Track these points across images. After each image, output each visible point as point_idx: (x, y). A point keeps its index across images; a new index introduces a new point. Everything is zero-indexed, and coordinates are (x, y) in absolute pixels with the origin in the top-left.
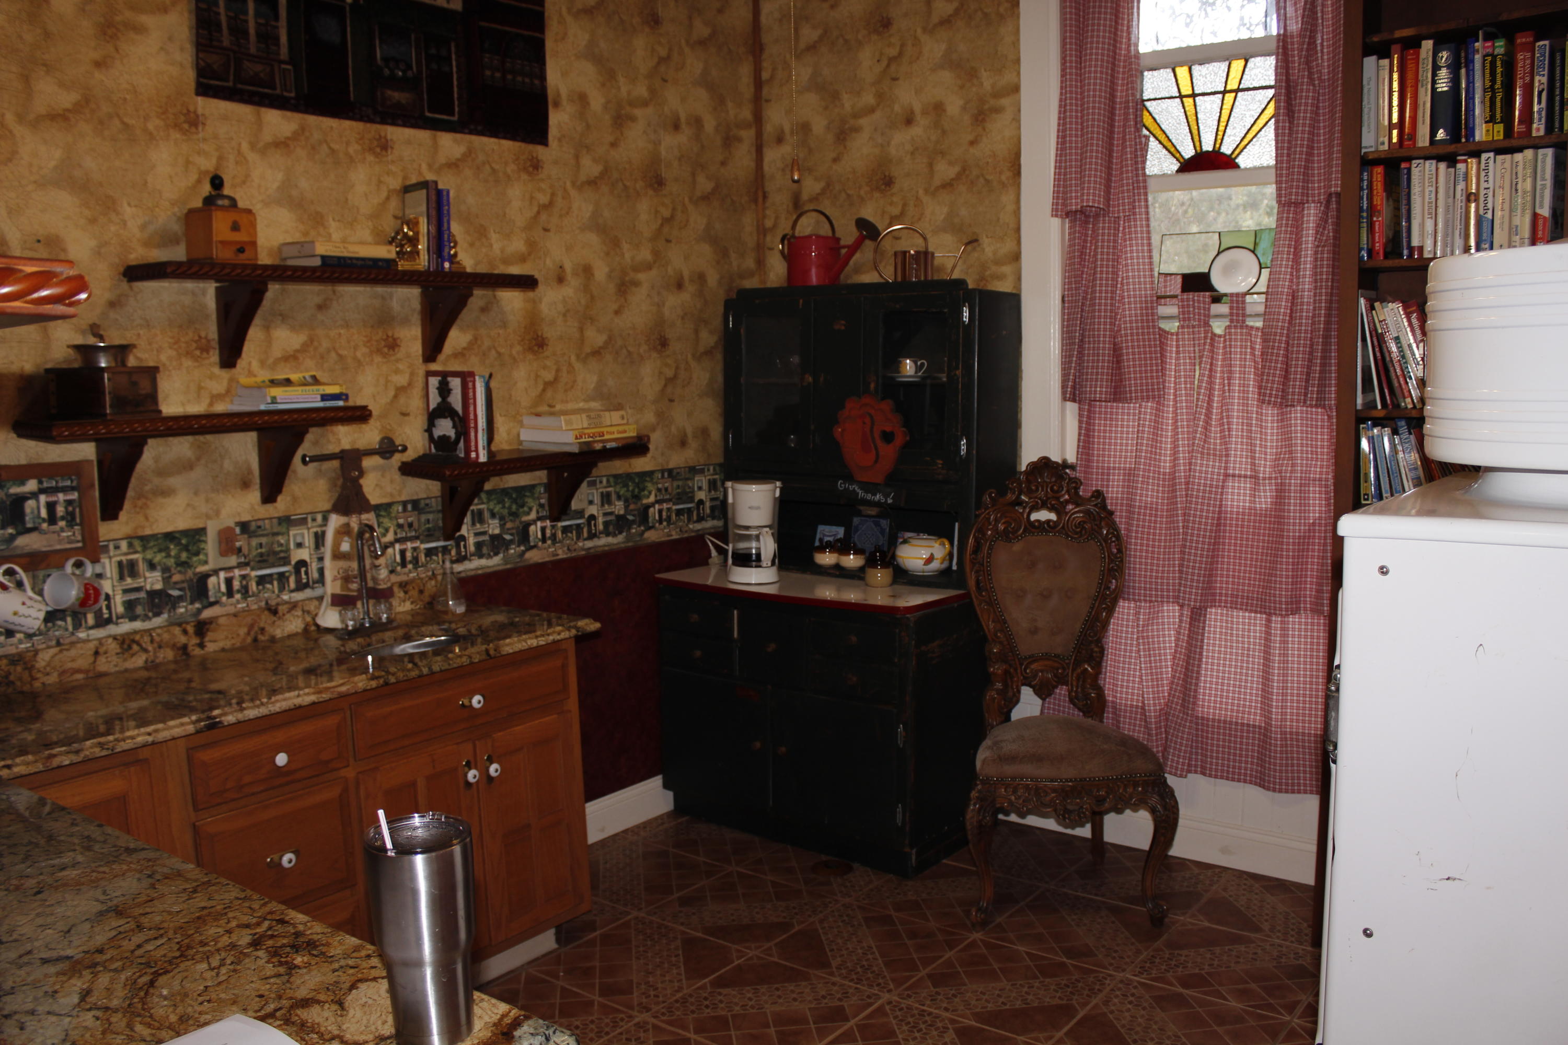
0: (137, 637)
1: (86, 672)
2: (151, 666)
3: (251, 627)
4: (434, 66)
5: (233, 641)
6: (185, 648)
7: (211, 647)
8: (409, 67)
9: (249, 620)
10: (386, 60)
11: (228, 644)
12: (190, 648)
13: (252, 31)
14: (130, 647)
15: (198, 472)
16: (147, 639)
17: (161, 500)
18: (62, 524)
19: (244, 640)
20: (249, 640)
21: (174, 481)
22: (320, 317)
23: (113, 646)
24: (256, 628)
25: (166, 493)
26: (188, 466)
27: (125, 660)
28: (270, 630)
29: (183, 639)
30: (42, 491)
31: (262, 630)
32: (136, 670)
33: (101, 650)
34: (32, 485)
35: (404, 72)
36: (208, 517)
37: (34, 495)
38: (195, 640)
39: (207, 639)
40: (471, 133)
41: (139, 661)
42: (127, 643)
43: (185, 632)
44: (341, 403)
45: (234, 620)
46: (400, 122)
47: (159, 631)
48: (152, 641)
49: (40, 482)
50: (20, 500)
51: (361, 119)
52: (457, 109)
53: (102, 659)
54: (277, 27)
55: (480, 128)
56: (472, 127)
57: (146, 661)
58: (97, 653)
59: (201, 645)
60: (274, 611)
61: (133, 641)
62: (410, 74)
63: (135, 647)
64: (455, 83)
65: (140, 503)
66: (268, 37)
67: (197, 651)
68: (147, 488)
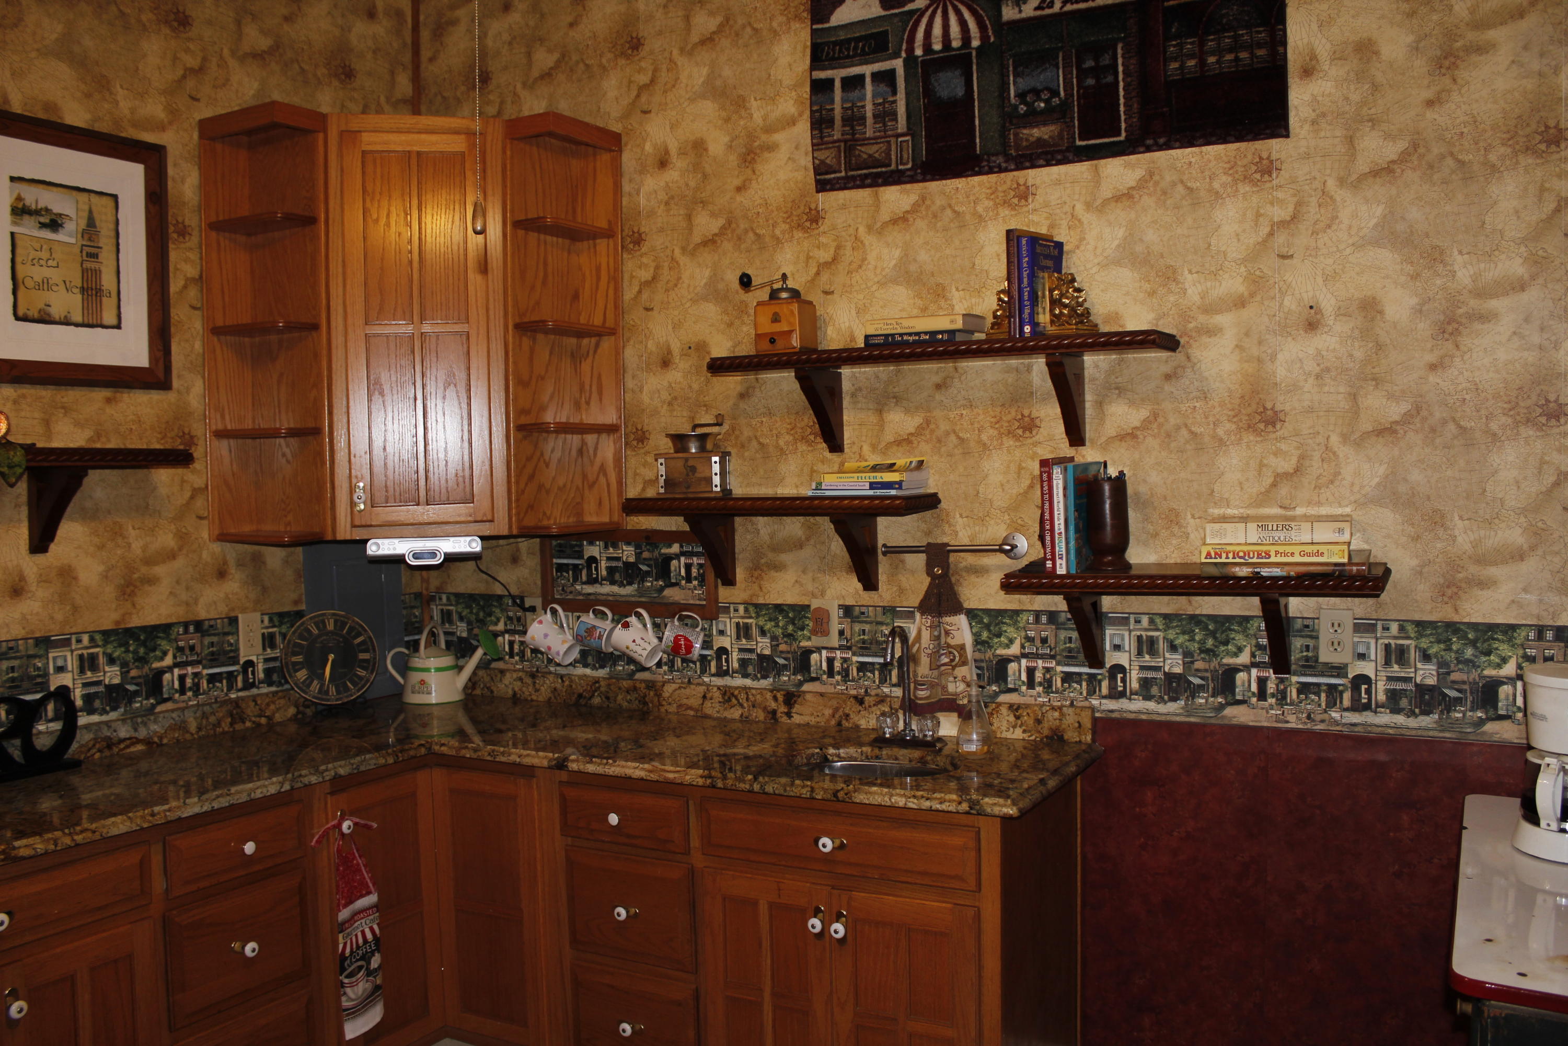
0: (736, 692)
1: (697, 711)
2: (744, 719)
3: (836, 710)
4: (1090, 82)
5: (818, 719)
6: (774, 712)
7: (797, 719)
8: (1056, 93)
9: (834, 703)
10: (1021, 96)
11: (813, 721)
12: (779, 715)
13: (869, 114)
14: (729, 700)
15: (807, 552)
16: (743, 696)
17: (773, 573)
18: (695, 583)
19: (828, 721)
20: (833, 722)
21: (785, 557)
22: (938, 397)
23: (717, 695)
24: (840, 713)
25: (778, 567)
26: (799, 545)
27: (725, 709)
28: (854, 718)
29: (773, 705)
30: (683, 554)
31: (847, 716)
32: (733, 720)
33: (708, 696)
34: (675, 548)
35: (1047, 102)
36: (814, 596)
37: (677, 557)
38: (783, 709)
39: (794, 710)
40: (1149, 149)
41: (736, 713)
42: (728, 695)
43: (775, 698)
44: (893, 492)
45: (820, 699)
46: (1042, 162)
47: (754, 692)
48: (747, 699)
49: (681, 546)
50: (668, 559)
51: (990, 172)
52: (1123, 125)
53: (708, 704)
54: (895, 102)
55: (1162, 141)
56: (1149, 142)
57: (742, 716)
58: (704, 697)
59: (789, 715)
60: (860, 701)
61: (733, 694)
62: (1056, 101)
63: (734, 701)
64: (1122, 93)
65: (756, 574)
66: (885, 115)
67: (784, 719)
68: (763, 561)
